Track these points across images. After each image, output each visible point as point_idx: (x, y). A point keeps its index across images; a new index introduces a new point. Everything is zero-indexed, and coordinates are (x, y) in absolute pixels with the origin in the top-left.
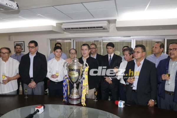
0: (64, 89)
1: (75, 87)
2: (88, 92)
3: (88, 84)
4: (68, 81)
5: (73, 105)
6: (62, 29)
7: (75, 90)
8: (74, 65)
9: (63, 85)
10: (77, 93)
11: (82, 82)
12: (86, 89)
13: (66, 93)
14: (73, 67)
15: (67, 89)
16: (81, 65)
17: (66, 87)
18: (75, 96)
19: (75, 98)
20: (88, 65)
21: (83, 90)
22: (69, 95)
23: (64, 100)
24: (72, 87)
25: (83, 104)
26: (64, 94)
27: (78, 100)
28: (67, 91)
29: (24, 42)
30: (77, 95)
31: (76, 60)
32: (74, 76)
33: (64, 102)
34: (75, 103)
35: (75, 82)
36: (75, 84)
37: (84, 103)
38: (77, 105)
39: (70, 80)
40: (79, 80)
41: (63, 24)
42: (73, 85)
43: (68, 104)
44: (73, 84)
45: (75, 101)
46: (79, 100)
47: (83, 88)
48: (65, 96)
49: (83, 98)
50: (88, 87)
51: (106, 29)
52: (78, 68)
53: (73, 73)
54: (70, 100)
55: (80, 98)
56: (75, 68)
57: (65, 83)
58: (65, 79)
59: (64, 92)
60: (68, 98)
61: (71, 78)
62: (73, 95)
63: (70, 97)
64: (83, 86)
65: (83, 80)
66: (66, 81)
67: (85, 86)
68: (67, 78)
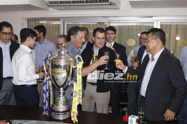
0: (45, 96)
1: (62, 94)
2: (81, 102)
3: (81, 89)
4: (50, 84)
5: (59, 121)
7: (61, 98)
8: (61, 58)
10: (64, 102)
11: (72, 85)
12: (78, 96)
13: (47, 102)
14: (59, 62)
15: (49, 96)
16: (71, 59)
17: (47, 93)
18: (61, 107)
19: (61, 110)
20: (82, 60)
21: (74, 98)
22: (52, 106)
23: (44, 113)
25: (73, 120)
26: (45, 104)
27: (66, 114)
28: (49, 100)
30: (64, 105)
31: (64, 50)
32: (60, 76)
33: (45, 116)
34: (61, 117)
35: (61, 85)
36: (62, 89)
37: (76, 118)
38: (64, 121)
39: (54, 83)
40: (68, 82)
43: (51, 119)
44: (58, 89)
45: (61, 115)
46: (68, 113)
47: (74, 95)
48: (46, 107)
49: (75, 110)
50: (81, 94)
51: (115, 4)
52: (66, 63)
53: (58, 71)
54: (53, 113)
55: (69, 110)
56: (62, 63)
57: (46, 87)
58: (46, 81)
59: (44, 102)
60: (52, 110)
61: (55, 79)
62: (58, 105)
63: (54, 108)
64: (74, 93)
65: (74, 82)
66: (48, 85)
67: (77, 91)
68: (49, 80)
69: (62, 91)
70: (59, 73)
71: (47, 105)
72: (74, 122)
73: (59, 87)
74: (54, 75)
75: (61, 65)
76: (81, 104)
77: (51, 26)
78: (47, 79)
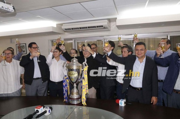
0: (64, 89)
1: (75, 87)
2: (88, 92)
3: (87, 84)
4: (68, 81)
5: (74, 105)
6: (62, 29)
7: (75, 90)
8: (74, 65)
9: (63, 85)
10: (77, 93)
11: (82, 82)
12: (86, 88)
14: (72, 67)
15: (67, 89)
16: (80, 65)
17: (66, 87)
18: (75, 96)
19: (75, 98)
20: (87, 65)
22: (70, 95)
23: (65, 100)
24: (72, 87)
25: (83, 104)
26: (65, 94)
27: (78, 100)
28: (67, 91)
29: (26, 44)
30: (77, 94)
31: (76, 60)
32: (73, 76)
33: (65, 102)
34: (75, 103)
36: (75, 84)
37: (85, 103)
38: (78, 105)
40: (79, 79)
41: (63, 25)
42: (73, 85)
43: (69, 104)
45: (75, 101)
46: (79, 99)
47: (83, 88)
48: (65, 96)
49: (84, 97)
50: (88, 87)
51: (107, 28)
52: (77, 68)
54: (70, 100)
55: (80, 97)
56: (75, 67)
57: (65, 83)
58: (65, 79)
59: (64, 93)
60: (69, 98)
61: (71, 78)
62: (73, 95)
63: (71, 97)
64: (83, 86)
65: (83, 80)
66: (66, 82)
67: (85, 85)
68: (67, 79)
69: (75, 86)
70: (72, 74)
71: (66, 94)
72: (84, 105)
73: (73, 83)
74: (70, 76)
75: (74, 69)
76: (88, 93)
77: (67, 44)
78: (66, 78)
